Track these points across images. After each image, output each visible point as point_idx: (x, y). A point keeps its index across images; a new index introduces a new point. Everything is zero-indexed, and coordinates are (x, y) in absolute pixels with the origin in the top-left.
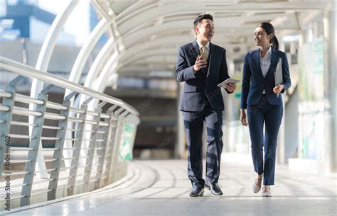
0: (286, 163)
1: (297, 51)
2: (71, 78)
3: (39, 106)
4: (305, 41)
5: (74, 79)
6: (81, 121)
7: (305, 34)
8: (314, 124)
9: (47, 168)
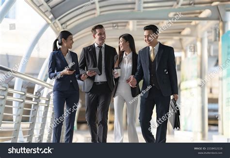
0: (173, 133)
1: (180, 62)
2: (39, 77)
3: (22, 95)
4: (186, 56)
5: (41, 78)
6: (47, 105)
7: (185, 52)
8: (191, 109)
9: (24, 135)
